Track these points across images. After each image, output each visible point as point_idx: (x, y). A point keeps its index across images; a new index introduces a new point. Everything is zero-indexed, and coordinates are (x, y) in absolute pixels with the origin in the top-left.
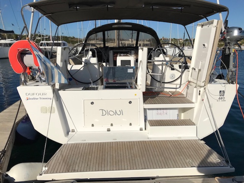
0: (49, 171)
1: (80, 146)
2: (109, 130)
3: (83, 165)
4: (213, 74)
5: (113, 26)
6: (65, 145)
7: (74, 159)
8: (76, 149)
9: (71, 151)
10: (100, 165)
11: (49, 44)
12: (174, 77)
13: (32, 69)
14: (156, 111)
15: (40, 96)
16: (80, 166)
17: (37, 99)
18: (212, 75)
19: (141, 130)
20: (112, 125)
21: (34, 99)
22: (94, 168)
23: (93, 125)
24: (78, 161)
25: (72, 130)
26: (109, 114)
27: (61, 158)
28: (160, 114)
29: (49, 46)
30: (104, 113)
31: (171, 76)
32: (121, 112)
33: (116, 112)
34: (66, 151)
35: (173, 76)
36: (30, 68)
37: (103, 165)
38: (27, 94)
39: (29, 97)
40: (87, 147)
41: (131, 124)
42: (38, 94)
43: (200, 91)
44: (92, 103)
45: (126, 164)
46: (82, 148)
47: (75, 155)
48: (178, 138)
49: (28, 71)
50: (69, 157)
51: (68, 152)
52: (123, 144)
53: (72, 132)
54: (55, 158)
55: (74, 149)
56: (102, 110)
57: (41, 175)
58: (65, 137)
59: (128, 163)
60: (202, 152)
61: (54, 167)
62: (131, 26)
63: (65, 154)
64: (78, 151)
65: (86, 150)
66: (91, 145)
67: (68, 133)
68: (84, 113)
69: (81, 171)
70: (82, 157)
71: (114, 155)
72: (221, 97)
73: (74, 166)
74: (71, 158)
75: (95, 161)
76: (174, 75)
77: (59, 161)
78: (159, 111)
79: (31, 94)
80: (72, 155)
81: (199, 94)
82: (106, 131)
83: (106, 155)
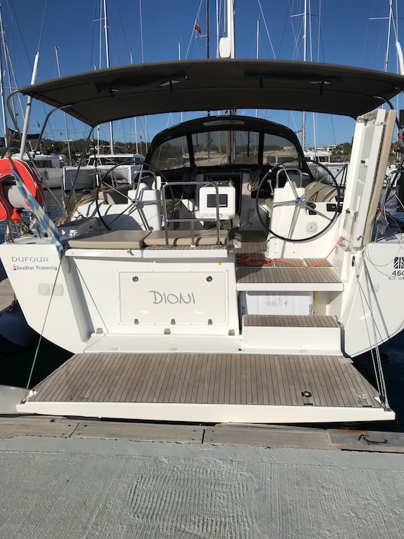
0: (38, 398)
1: (104, 359)
2: (167, 332)
3: (100, 391)
4: (379, 222)
5: (205, 124)
6: (78, 355)
7: (86, 380)
8: (96, 363)
9: (86, 366)
10: (131, 393)
11: (109, 161)
12: (314, 228)
13: (22, 212)
14: (265, 297)
15: (36, 263)
16: (95, 391)
17: (31, 268)
18: (379, 225)
19: (231, 333)
20: (173, 322)
21: (26, 268)
22: (118, 397)
23: (136, 321)
24: (93, 384)
25: (98, 329)
26: (167, 301)
27: (64, 376)
28: (274, 304)
29: (108, 164)
30: (159, 299)
31: (309, 227)
32: (192, 298)
33: (181, 297)
34: (76, 366)
35: (312, 226)
36: (20, 211)
37: (136, 393)
38: (14, 259)
39: (18, 264)
40: (117, 360)
41: (210, 322)
42: (33, 260)
43: (354, 258)
44: (135, 279)
45: (179, 393)
46: (106, 362)
47: (90, 374)
48: (301, 351)
49: (15, 216)
50: (79, 375)
51: (80, 368)
52: (187, 357)
53: (98, 333)
54: (54, 376)
55: (91, 364)
56: (154, 292)
57: (23, 403)
58: (82, 342)
59: (184, 391)
60: (337, 379)
61: (48, 392)
62: (243, 123)
63: (73, 371)
64: (99, 367)
65: (114, 366)
66: (126, 357)
67: (89, 335)
68: (120, 297)
69: (93, 401)
70: (103, 377)
71: (163, 376)
72: (397, 270)
73: (84, 392)
74: (82, 379)
75: (124, 385)
76: (315, 224)
77: (60, 382)
78: (271, 297)
79: (21, 260)
80: (86, 373)
81: (353, 264)
82: (161, 334)
83: (147, 377)
